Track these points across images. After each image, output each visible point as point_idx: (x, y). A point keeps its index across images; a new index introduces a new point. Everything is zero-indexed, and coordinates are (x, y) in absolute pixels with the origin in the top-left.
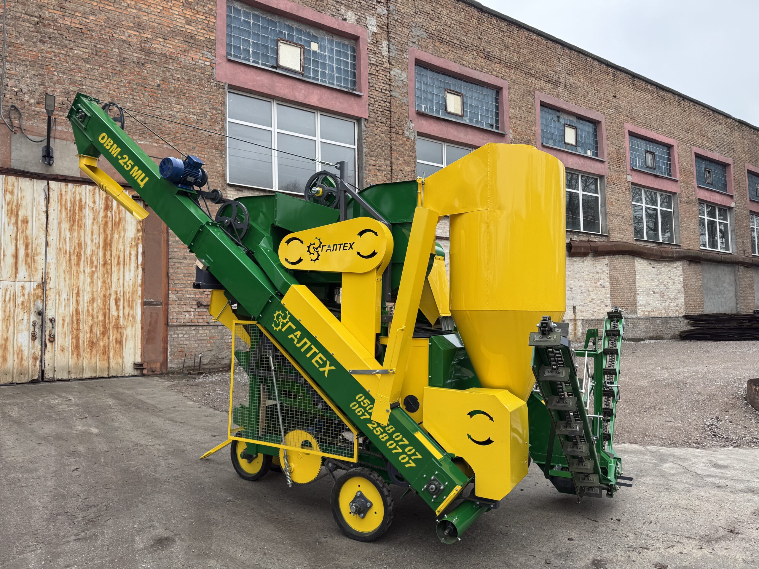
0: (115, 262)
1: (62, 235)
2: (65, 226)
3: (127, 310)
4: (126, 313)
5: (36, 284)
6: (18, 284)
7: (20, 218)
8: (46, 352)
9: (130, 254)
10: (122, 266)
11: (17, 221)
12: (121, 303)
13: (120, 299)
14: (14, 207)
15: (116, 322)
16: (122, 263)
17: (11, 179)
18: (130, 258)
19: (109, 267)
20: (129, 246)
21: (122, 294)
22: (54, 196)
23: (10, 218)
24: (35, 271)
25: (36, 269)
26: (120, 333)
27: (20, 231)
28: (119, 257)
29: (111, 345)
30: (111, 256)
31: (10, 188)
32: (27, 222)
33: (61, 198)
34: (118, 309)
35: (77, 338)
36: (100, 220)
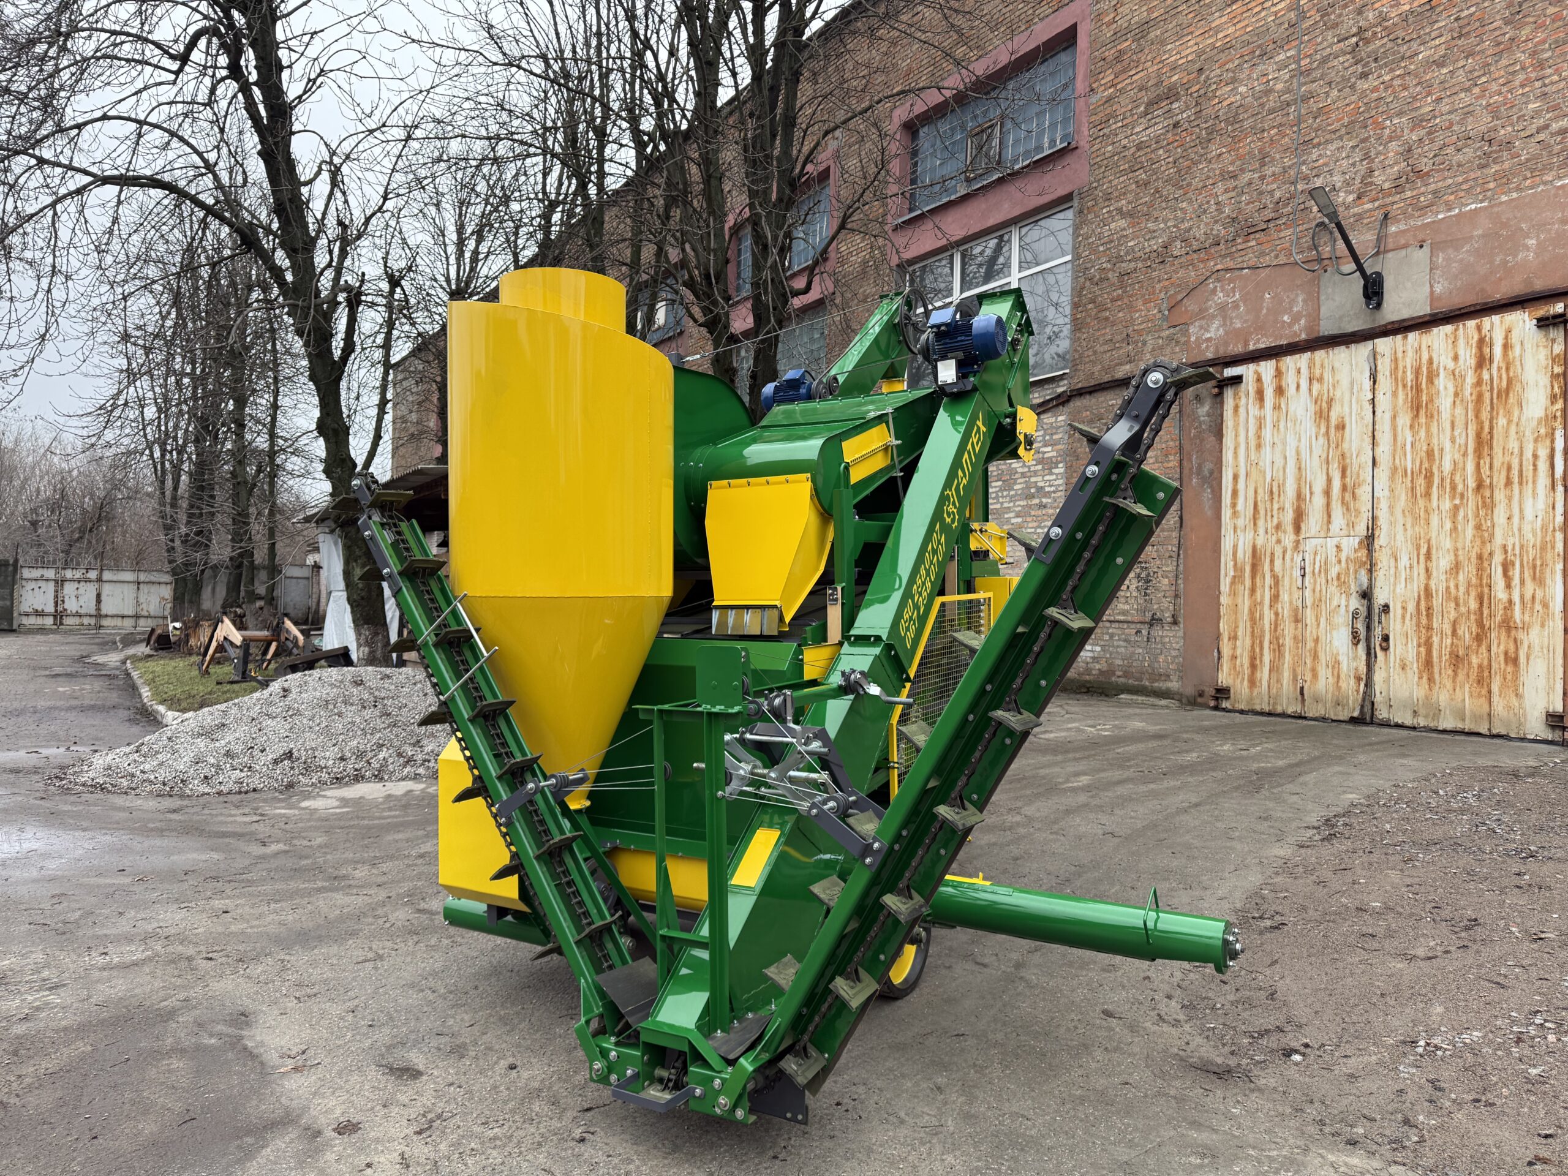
0: (1500, 479)
1: (1399, 438)
2: (1404, 420)
3: (1530, 586)
4: (1528, 596)
5: (1357, 540)
6: (1331, 543)
7: (1334, 421)
8: (1377, 668)
9: (1535, 456)
10: (1516, 487)
11: (1328, 428)
12: (1516, 573)
13: (1513, 564)
14: (1324, 405)
15: (1505, 614)
16: (1516, 480)
17: (1320, 355)
18: (1535, 465)
19: (1487, 493)
20: (1531, 439)
21: (1517, 552)
22: (1384, 366)
23: (1319, 426)
24: (1356, 516)
25: (1358, 512)
26: (1515, 640)
27: (1333, 446)
28: (1509, 468)
29: (1495, 666)
30: (1491, 468)
31: (1317, 372)
32: (1343, 427)
33: (1396, 368)
34: (1508, 586)
35: (1428, 644)
36: (1467, 392)
